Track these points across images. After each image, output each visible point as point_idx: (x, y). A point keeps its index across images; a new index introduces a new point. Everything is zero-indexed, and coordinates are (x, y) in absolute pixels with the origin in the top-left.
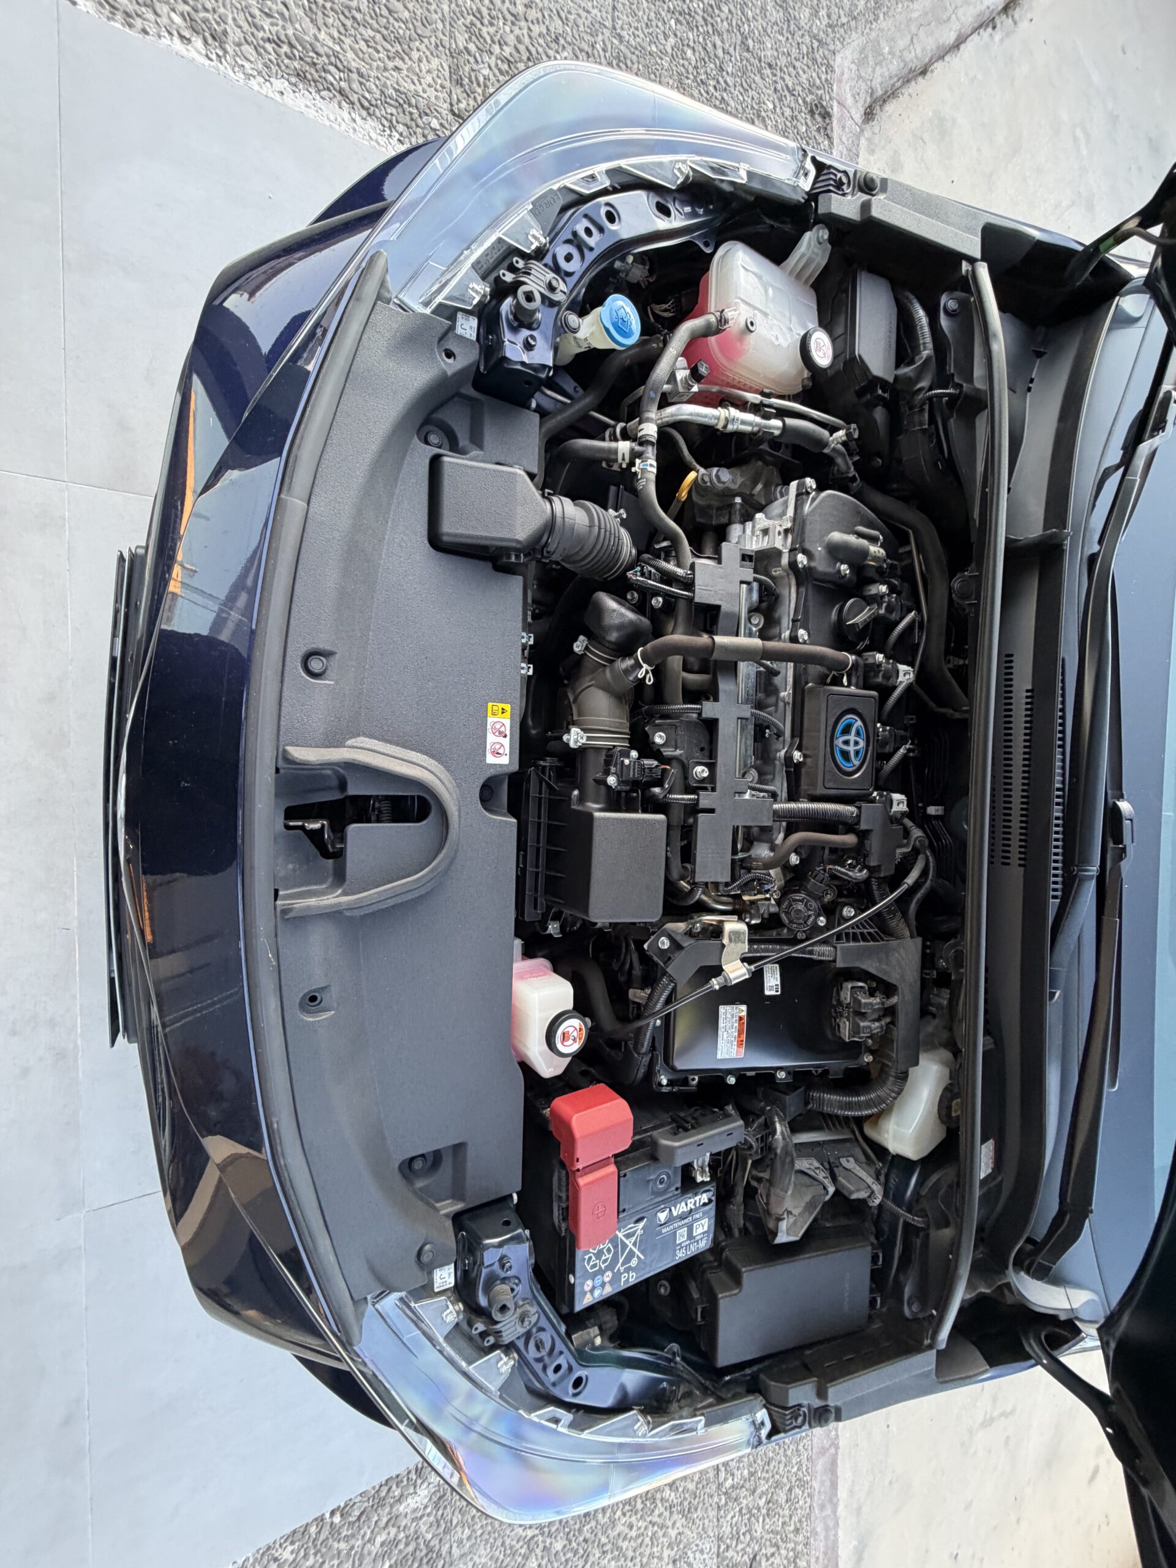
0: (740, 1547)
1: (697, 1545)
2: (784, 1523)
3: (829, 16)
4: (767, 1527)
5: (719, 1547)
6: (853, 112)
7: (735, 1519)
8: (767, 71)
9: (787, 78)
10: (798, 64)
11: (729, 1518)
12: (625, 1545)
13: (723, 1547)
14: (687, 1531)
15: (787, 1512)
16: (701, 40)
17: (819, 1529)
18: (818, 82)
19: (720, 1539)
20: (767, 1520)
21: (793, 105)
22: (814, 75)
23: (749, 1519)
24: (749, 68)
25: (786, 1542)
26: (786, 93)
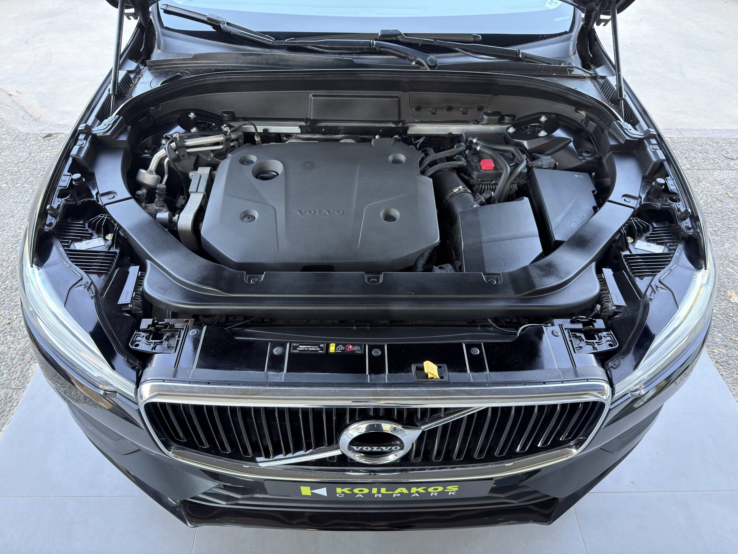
0: (720, 162)
1: (715, 177)
2: (712, 147)
3: (5, 135)
4: (713, 153)
5: (718, 169)
6: (46, 126)
7: (706, 164)
8: (33, 155)
9: (34, 148)
10: (28, 145)
11: (705, 166)
12: (709, 200)
15: (707, 147)
16: (24, 176)
17: (718, 135)
18: (35, 138)
19: (714, 169)
20: (710, 153)
21: (47, 146)
22: (32, 139)
23: (707, 159)
24: (32, 161)
25: (722, 147)
26: (41, 148)
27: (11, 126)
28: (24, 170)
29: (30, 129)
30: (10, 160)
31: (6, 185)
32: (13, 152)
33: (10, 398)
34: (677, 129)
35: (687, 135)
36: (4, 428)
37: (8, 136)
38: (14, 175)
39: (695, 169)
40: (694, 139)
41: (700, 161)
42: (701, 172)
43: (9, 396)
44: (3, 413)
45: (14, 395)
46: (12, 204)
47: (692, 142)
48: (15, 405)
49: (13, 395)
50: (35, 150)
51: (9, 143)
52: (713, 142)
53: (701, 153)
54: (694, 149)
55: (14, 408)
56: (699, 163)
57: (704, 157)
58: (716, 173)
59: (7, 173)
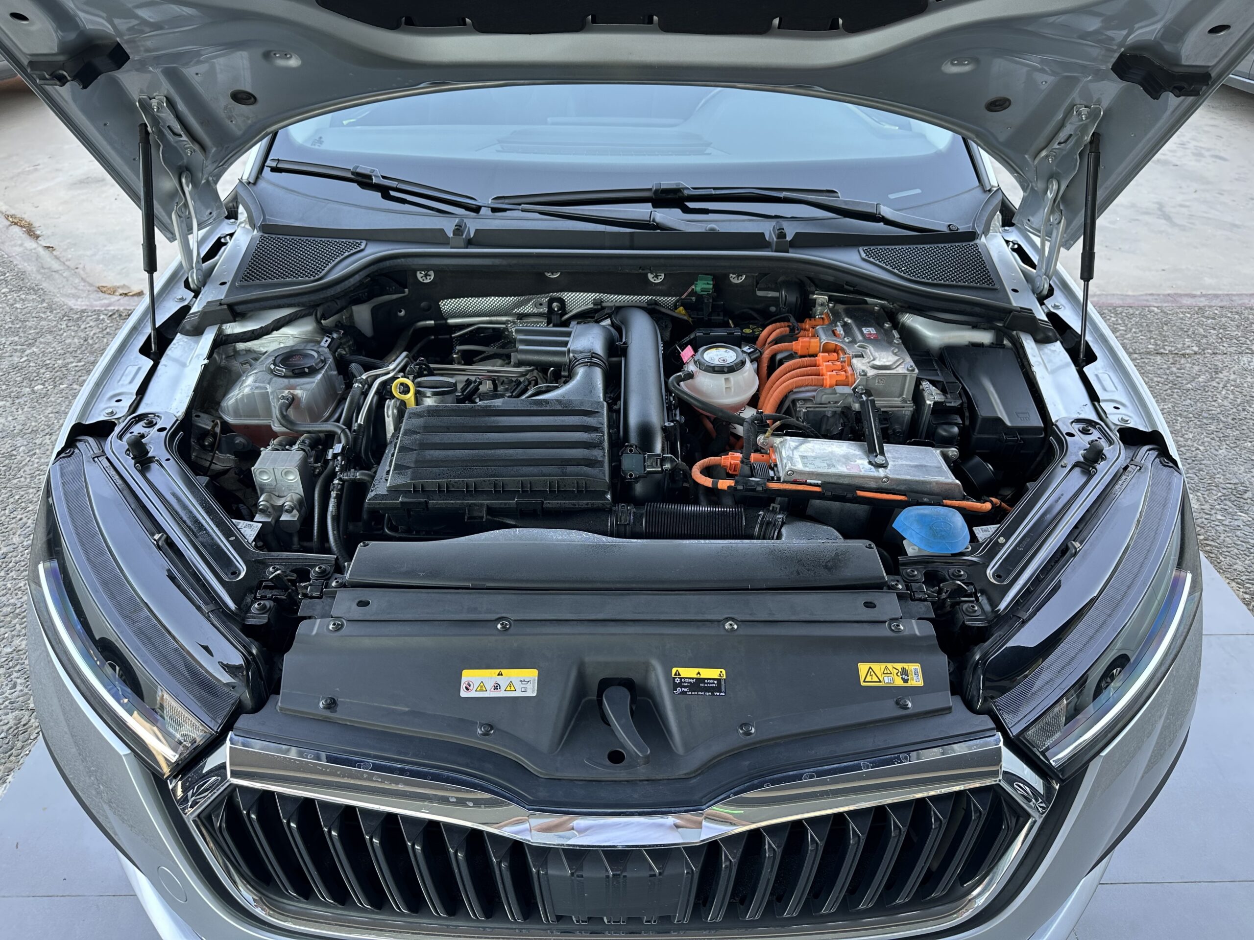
0: (1248, 342)
1: (1244, 364)
2: (1232, 321)
3: (44, 312)
4: (1234, 329)
5: (1248, 353)
7: (1225, 345)
9: (93, 332)
10: (83, 327)
11: (1224, 348)
12: (1239, 401)
13: (1247, 351)
14: (1232, 370)
15: (1223, 320)
17: (1239, 302)
18: (95, 317)
19: (1240, 353)
20: (1229, 329)
22: (90, 318)
23: (1227, 338)
26: (105, 332)
27: (57, 300)
28: (74, 364)
29: (88, 303)
30: (52, 350)
31: (42, 387)
32: (58, 337)
33: (24, 725)
34: (1169, 295)
36: (10, 777)
37: (49, 314)
38: (57, 371)
39: (1208, 353)
40: (1200, 308)
42: (1220, 357)
43: (22, 723)
44: (9, 753)
45: (33, 720)
46: (51, 415)
48: (32, 737)
49: (30, 720)
50: (94, 334)
51: (53, 324)
52: (1232, 312)
53: (1214, 329)
55: (31, 743)
57: (1220, 335)
58: (1245, 359)
59: (44, 368)
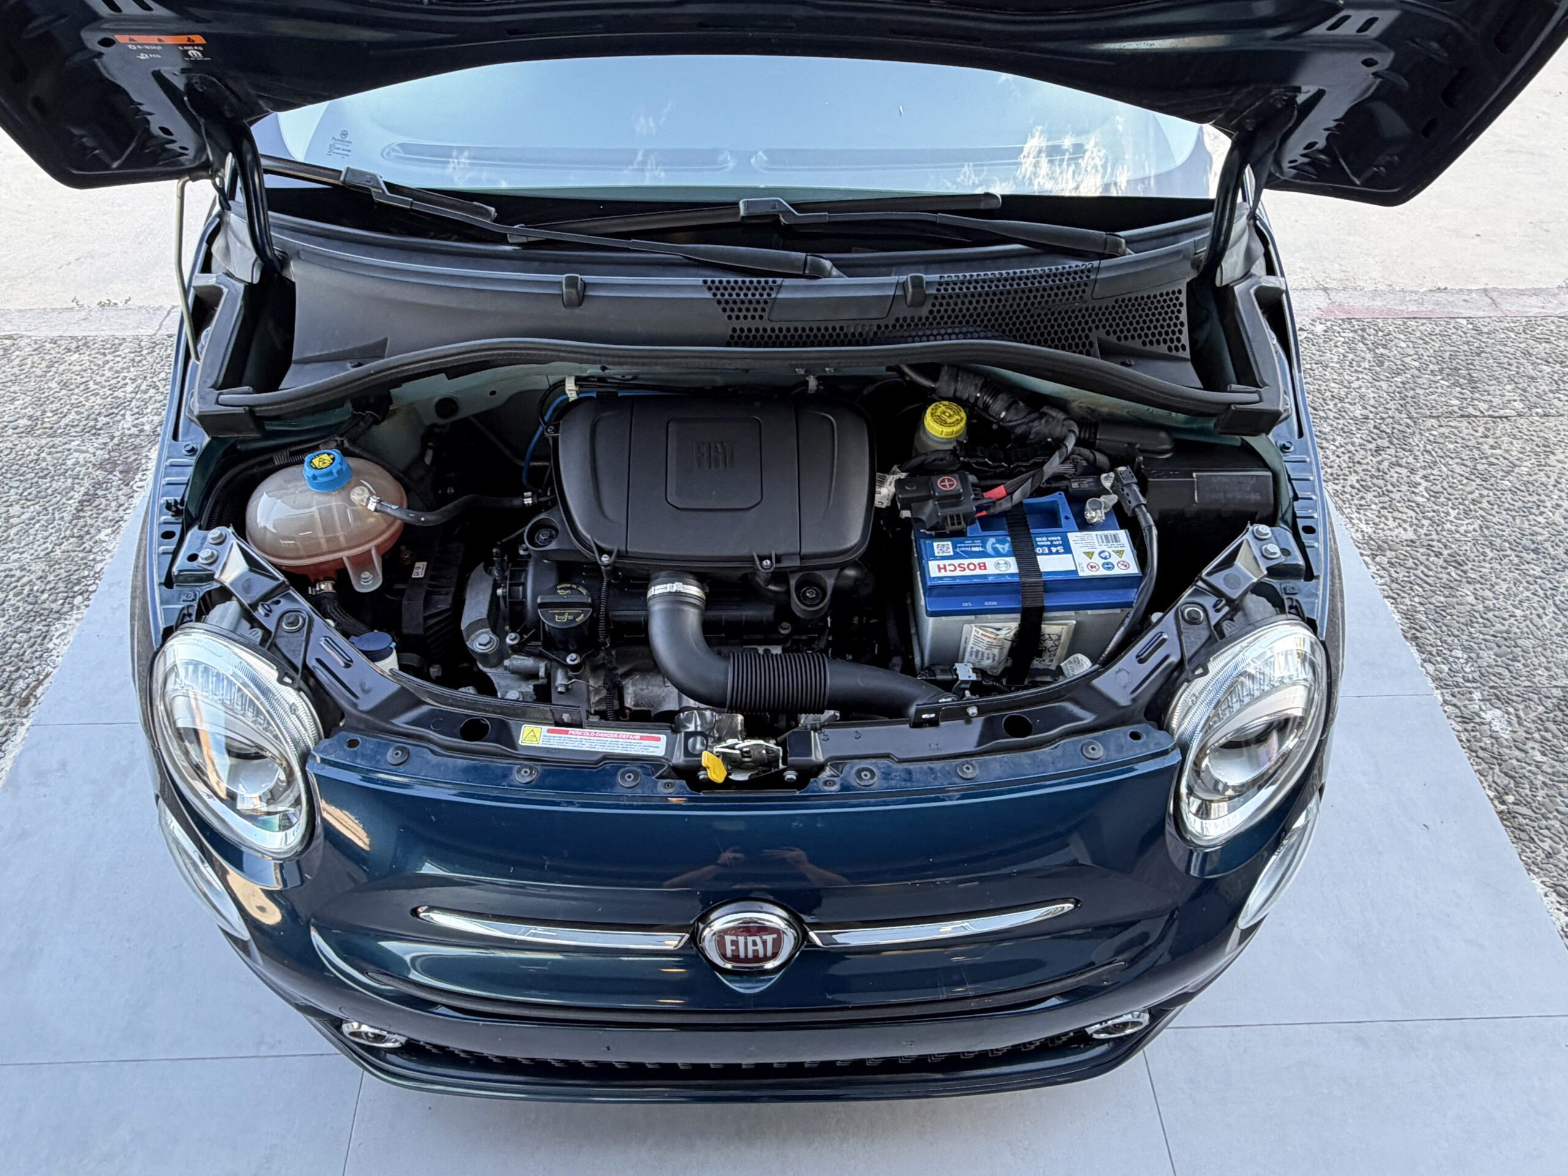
35: (1511, 306)
41: (1547, 389)
47: (1524, 331)
54: (1531, 351)
56: (1546, 394)
